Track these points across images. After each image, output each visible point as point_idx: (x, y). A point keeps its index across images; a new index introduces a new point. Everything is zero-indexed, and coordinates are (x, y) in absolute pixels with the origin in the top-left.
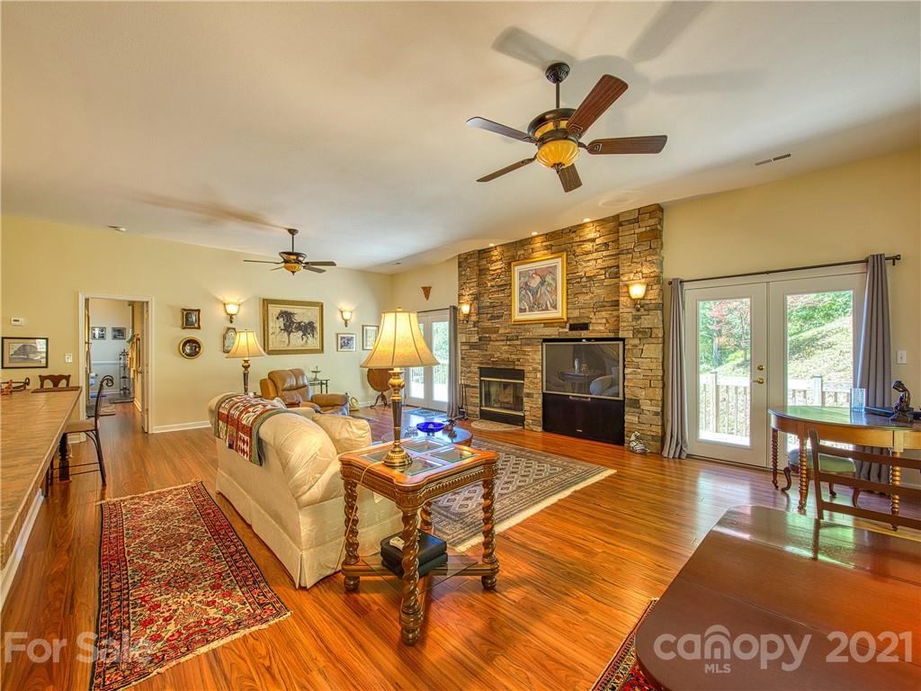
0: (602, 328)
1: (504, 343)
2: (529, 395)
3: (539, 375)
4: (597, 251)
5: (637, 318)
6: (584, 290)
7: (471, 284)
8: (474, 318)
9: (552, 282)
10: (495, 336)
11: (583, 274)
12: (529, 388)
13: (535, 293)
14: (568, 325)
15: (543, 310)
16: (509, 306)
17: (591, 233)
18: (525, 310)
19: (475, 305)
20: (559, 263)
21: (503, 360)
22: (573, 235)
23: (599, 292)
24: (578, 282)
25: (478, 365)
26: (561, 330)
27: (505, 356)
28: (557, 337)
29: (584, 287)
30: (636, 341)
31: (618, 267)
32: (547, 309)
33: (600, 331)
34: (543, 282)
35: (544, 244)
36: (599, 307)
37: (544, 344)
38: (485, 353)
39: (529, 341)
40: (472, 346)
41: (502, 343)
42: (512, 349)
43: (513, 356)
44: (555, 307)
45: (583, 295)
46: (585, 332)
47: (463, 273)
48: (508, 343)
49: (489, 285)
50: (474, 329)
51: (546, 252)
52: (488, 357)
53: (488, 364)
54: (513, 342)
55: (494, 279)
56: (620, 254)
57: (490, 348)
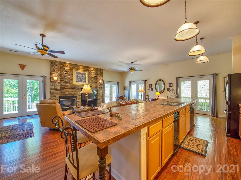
0: (94, 87)
1: (70, 89)
2: (78, 102)
3: (81, 97)
4: (93, 73)
5: (100, 86)
6: (91, 80)
7: (58, 71)
8: (59, 81)
9: (84, 76)
10: (67, 87)
11: (91, 76)
12: (78, 100)
13: (80, 78)
16: (72, 80)
17: (92, 69)
18: (77, 82)
19: (59, 77)
20: (86, 73)
21: (70, 94)
22: (89, 68)
23: (94, 81)
24: (90, 78)
25: (59, 96)
27: (70, 92)
30: (99, 89)
31: (97, 77)
32: (83, 82)
33: (94, 88)
34: (82, 76)
35: (82, 68)
36: (93, 83)
38: (62, 92)
39: (78, 89)
40: (56, 90)
42: (73, 91)
43: (73, 93)
44: (85, 82)
47: (53, 66)
48: (72, 89)
49: (64, 73)
50: (58, 85)
51: (83, 70)
52: (64, 93)
53: (64, 95)
54: (73, 89)
55: (66, 72)
56: (97, 75)
57: (64, 91)
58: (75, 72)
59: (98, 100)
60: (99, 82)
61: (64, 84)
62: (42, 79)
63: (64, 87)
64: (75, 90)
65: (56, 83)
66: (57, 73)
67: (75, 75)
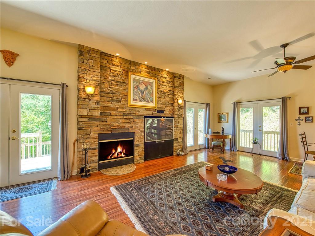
0: (168, 113)
1: (122, 117)
2: (138, 145)
3: (143, 134)
4: (167, 83)
5: (179, 111)
6: (163, 97)
7: (95, 73)
8: (97, 98)
9: (151, 90)
10: (114, 112)
11: (162, 90)
12: (138, 141)
13: (142, 93)
14: (156, 110)
15: (147, 102)
16: (127, 96)
17: (165, 74)
18: (136, 100)
19: (98, 89)
20: (153, 81)
21: (121, 128)
22: (159, 72)
23: (167, 99)
24: (161, 93)
25: (98, 132)
26: (154, 112)
27: (122, 125)
28: (152, 115)
29: (162, 95)
30: (177, 118)
31: (173, 91)
32: (148, 102)
34: (146, 88)
35: (146, 69)
36: (167, 105)
37: (146, 118)
38: (105, 123)
39: (138, 117)
40: (92, 118)
41: (120, 117)
42: (127, 121)
43: (128, 125)
44: (152, 102)
45: (162, 99)
46: (162, 114)
47: (86, 61)
48: (125, 117)
49: (110, 78)
50: (96, 106)
51: (147, 74)
52: (108, 126)
53: (107, 130)
54: (128, 117)
55: (114, 76)
56: (174, 87)
57: (110, 120)
58: (132, 77)
59: (174, 142)
60: (178, 103)
61: (109, 104)
62: (58, 92)
63: (108, 112)
64: (132, 121)
65: (91, 101)
66: (94, 78)
67: (132, 85)
